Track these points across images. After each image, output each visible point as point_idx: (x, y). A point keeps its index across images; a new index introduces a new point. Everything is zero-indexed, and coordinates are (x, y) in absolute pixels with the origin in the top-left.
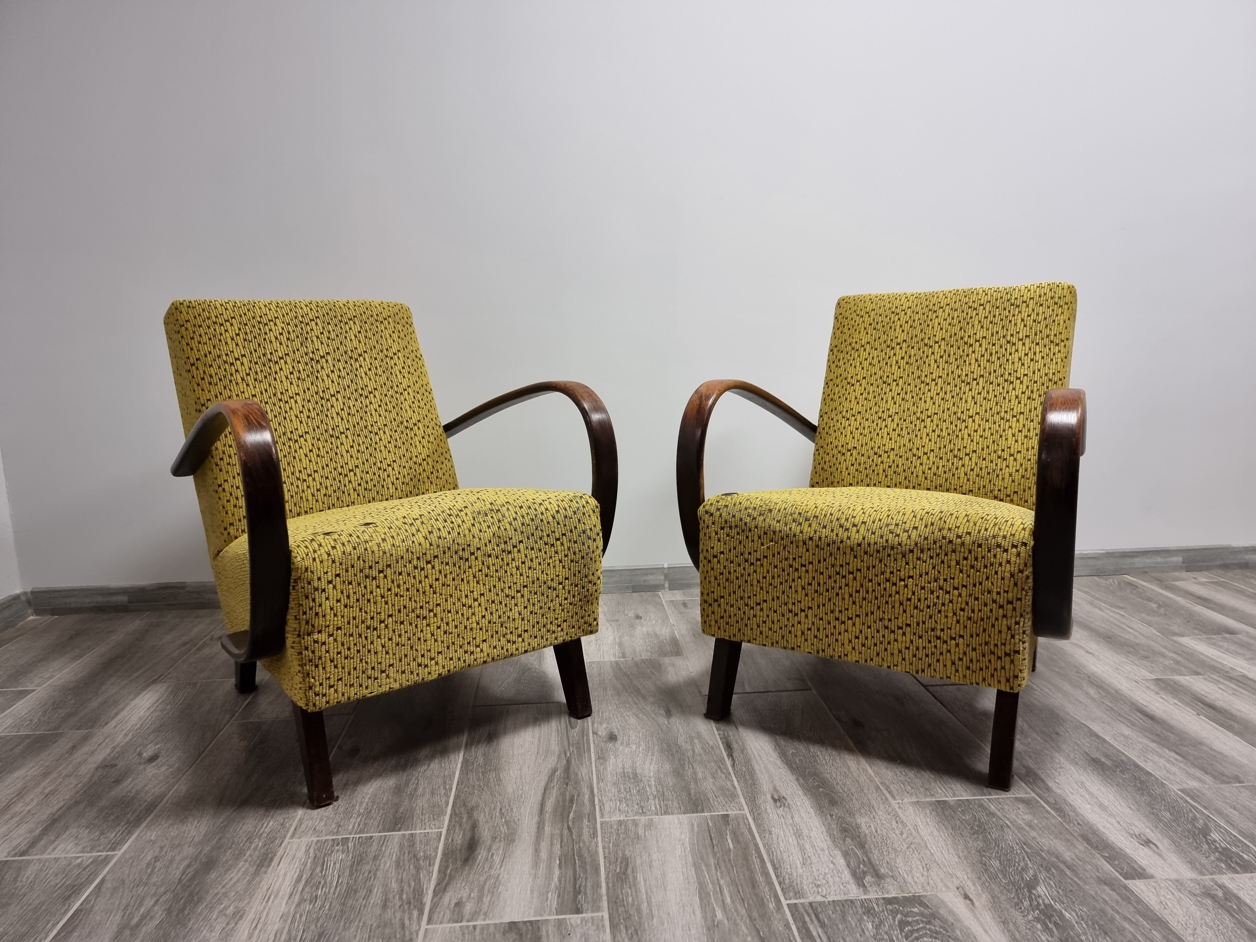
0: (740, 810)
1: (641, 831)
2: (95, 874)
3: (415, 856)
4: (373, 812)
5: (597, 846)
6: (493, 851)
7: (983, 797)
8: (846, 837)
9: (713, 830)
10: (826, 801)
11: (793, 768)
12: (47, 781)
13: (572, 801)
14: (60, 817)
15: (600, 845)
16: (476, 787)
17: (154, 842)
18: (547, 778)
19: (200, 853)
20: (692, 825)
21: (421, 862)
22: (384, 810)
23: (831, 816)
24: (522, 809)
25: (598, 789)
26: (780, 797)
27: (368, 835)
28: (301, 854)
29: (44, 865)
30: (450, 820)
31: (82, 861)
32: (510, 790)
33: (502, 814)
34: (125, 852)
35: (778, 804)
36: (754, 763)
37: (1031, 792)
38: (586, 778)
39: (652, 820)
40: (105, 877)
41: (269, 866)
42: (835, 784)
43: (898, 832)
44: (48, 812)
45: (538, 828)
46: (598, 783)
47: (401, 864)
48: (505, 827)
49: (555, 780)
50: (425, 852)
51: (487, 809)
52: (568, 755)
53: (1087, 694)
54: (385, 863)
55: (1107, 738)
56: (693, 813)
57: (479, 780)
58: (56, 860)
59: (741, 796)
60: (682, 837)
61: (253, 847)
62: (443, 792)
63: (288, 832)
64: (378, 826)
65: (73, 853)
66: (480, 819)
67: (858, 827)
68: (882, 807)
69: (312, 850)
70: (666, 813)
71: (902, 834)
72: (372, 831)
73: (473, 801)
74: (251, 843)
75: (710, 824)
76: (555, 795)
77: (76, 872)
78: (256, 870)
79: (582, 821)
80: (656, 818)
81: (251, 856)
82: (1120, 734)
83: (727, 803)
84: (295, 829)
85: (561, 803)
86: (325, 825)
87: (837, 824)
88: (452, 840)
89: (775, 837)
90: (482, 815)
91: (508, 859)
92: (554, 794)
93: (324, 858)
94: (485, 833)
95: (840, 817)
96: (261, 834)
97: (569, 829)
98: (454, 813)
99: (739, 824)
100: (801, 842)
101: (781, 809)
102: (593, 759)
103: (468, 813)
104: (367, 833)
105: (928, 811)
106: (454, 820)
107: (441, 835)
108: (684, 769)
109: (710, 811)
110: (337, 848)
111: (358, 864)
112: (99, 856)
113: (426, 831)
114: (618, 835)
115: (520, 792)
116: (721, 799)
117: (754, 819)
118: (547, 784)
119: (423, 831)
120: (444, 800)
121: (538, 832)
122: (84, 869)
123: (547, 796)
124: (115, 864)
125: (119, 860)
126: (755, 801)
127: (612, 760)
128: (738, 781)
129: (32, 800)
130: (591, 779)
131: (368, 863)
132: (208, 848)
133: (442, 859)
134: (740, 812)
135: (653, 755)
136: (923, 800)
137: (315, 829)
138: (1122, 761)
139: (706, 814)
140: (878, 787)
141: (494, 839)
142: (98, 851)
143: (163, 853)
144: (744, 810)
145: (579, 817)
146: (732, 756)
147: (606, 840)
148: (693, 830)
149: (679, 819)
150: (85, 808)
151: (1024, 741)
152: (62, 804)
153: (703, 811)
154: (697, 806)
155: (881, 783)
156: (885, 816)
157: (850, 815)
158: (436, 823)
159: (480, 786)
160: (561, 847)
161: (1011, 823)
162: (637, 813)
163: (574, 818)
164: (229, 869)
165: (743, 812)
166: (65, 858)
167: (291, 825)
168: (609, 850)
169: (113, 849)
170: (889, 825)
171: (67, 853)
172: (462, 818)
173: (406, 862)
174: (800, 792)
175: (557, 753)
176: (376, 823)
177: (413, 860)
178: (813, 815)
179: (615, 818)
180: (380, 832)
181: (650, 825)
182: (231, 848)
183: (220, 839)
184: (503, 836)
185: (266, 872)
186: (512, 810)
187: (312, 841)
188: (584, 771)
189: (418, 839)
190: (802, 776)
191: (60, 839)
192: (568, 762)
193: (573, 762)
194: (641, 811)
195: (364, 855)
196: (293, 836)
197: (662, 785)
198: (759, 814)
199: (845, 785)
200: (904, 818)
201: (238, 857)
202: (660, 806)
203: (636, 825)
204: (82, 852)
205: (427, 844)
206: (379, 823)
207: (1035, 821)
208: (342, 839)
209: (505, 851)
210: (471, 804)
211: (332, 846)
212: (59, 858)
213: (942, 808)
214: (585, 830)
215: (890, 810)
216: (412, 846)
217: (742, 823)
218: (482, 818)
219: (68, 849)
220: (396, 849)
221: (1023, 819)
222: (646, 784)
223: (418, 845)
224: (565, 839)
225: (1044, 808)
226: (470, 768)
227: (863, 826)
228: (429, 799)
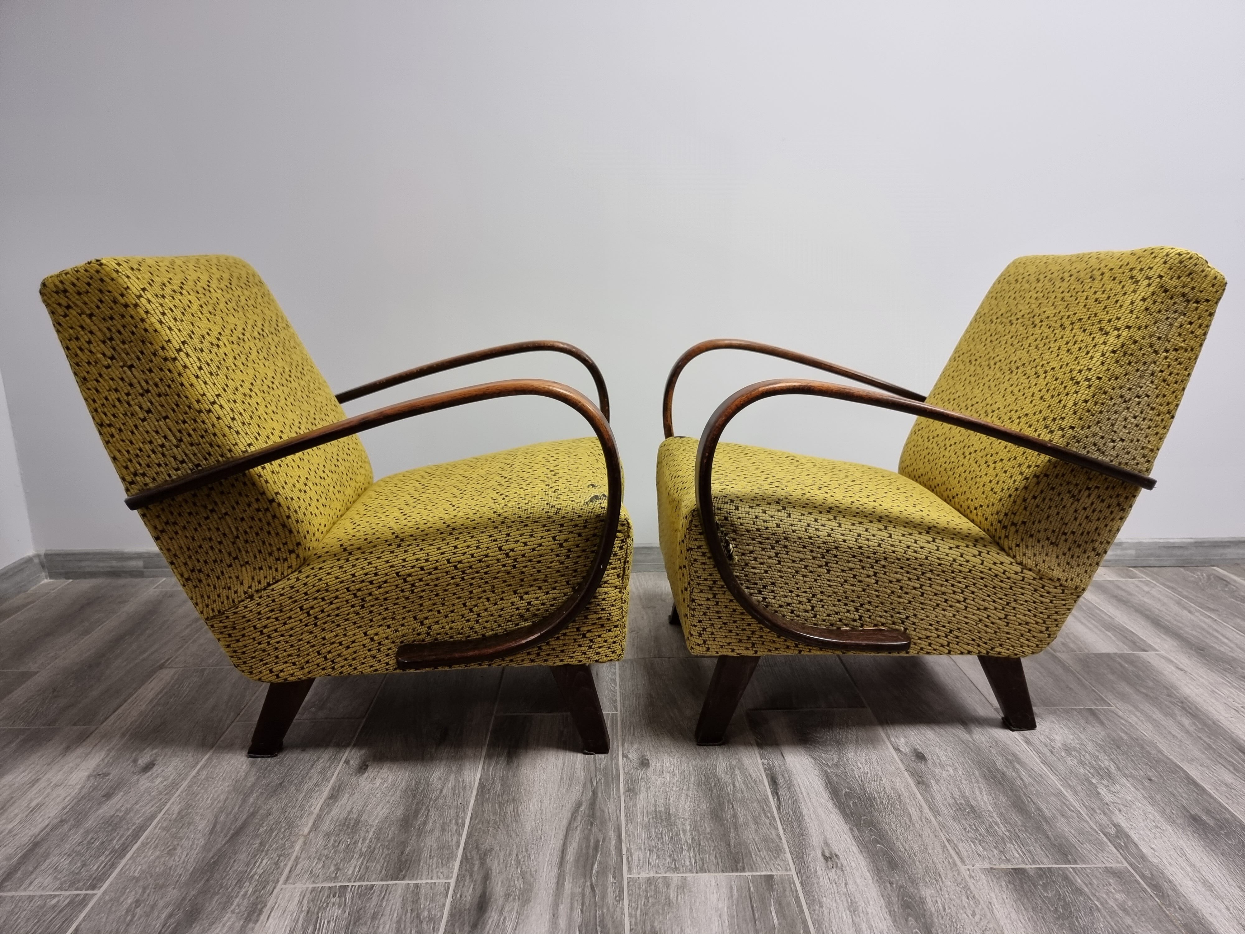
0: (786, 870)
1: (673, 895)
2: (68, 921)
3: (418, 916)
4: (376, 852)
5: (622, 913)
6: (505, 914)
7: (1067, 866)
8: (909, 915)
9: (755, 898)
10: (885, 863)
11: (846, 814)
13: (596, 848)
14: (43, 840)
15: (626, 911)
16: (492, 823)
17: (138, 880)
18: (570, 814)
19: (184, 899)
20: (731, 889)
21: (425, 926)
22: (388, 849)
23: (891, 884)
24: (541, 857)
25: (626, 833)
26: (831, 854)
27: (369, 883)
28: (293, 906)
29: (16, 906)
30: (460, 868)
31: (59, 901)
32: (528, 829)
33: (518, 862)
34: (105, 892)
35: (830, 863)
36: (802, 805)
37: (1123, 861)
38: (613, 817)
39: (685, 879)
40: (80, 925)
41: (257, 921)
42: (894, 838)
43: (969, 912)
44: (31, 833)
45: (557, 883)
46: (627, 825)
47: (403, 926)
48: (521, 881)
49: (579, 818)
50: (429, 911)
51: (502, 854)
52: (595, 784)
53: (1181, 726)
54: (385, 923)
55: (1207, 787)
56: (733, 871)
57: (495, 814)
58: (31, 898)
59: (787, 850)
60: (720, 906)
61: (242, 893)
62: (455, 828)
63: (281, 874)
64: (381, 872)
65: (50, 889)
66: (494, 868)
67: (922, 901)
68: (950, 874)
69: (305, 902)
70: (702, 870)
71: (974, 914)
72: (374, 877)
73: (488, 842)
74: (241, 888)
75: (752, 889)
76: (577, 838)
77: (49, 917)
78: (242, 926)
79: (607, 877)
80: (689, 875)
81: (239, 905)
82: (1222, 782)
83: (771, 859)
84: (290, 871)
85: (584, 851)
86: (323, 866)
87: (898, 897)
88: (461, 896)
89: (826, 911)
90: (496, 862)
91: (521, 926)
93: (318, 913)
94: (498, 889)
95: (901, 887)
96: (252, 877)
97: (592, 887)
98: (465, 858)
99: (785, 890)
100: (857, 920)
101: (833, 870)
102: (622, 791)
103: (480, 859)
104: (367, 881)
105: (1004, 884)
106: (464, 868)
107: (449, 888)
108: (722, 810)
109: (752, 870)
110: (333, 900)
111: (355, 923)
112: (78, 895)
113: (433, 881)
114: (647, 898)
115: (540, 832)
116: (764, 853)
117: (802, 884)
118: (570, 824)
119: (429, 881)
120: (454, 839)
121: (557, 889)
122: (59, 913)
123: (569, 840)
124: (92, 908)
125: (98, 903)
126: (803, 857)
127: (643, 794)
128: (784, 830)
129: (16, 815)
130: (618, 818)
131: (366, 923)
132: (193, 893)
133: (448, 922)
134: (786, 873)
135: (688, 789)
136: (997, 866)
137: (311, 873)
138: (1227, 820)
139: (747, 874)
140: (945, 846)
141: (507, 896)
142: (77, 889)
143: (146, 895)
144: (790, 870)
145: (603, 871)
146: (777, 794)
147: (634, 905)
148: (732, 896)
149: (716, 880)
150: (70, 830)
151: (1112, 789)
152: (47, 822)
153: (743, 870)
154: (737, 862)
155: (948, 840)
156: (953, 888)
157: (913, 883)
158: (445, 870)
159: (495, 822)
160: (582, 912)
161: (1102, 904)
162: (669, 869)
163: (597, 872)
164: (214, 923)
165: (788, 873)
166: (41, 896)
167: (286, 865)
168: (636, 919)
169: (93, 887)
170: (958, 901)
171: (43, 889)
172: (473, 865)
173: (408, 924)
174: (855, 849)
175: (582, 781)
176: (379, 867)
177: (416, 922)
178: (870, 882)
179: (644, 875)
180: (382, 880)
181: (683, 886)
182: (218, 893)
183: (208, 880)
184: (517, 893)
185: (253, 929)
186: (529, 857)
187: (307, 889)
188: (611, 807)
189: (423, 891)
190: (856, 825)
191: (37, 871)
192: (594, 793)
193: (600, 794)
194: (673, 866)
195: (362, 912)
196: (286, 881)
197: (699, 832)
198: (808, 877)
199: (906, 840)
200: (975, 892)
201: (224, 907)
202: (695, 860)
203: (668, 886)
204: (60, 889)
205: (432, 900)
206: (382, 867)
207: (1130, 903)
208: (340, 887)
209: (519, 914)
210: (484, 847)
211: (328, 897)
212: (34, 896)
213: (1020, 880)
214: (610, 889)
215: (959, 879)
216: (416, 901)
217: (788, 889)
218: (495, 866)
219: (45, 884)
220: (399, 904)
221: (1116, 900)
222: (680, 828)
223: (422, 901)
224: (587, 901)
225: (1139, 883)
226: (487, 796)
227: (928, 900)
228: (439, 838)
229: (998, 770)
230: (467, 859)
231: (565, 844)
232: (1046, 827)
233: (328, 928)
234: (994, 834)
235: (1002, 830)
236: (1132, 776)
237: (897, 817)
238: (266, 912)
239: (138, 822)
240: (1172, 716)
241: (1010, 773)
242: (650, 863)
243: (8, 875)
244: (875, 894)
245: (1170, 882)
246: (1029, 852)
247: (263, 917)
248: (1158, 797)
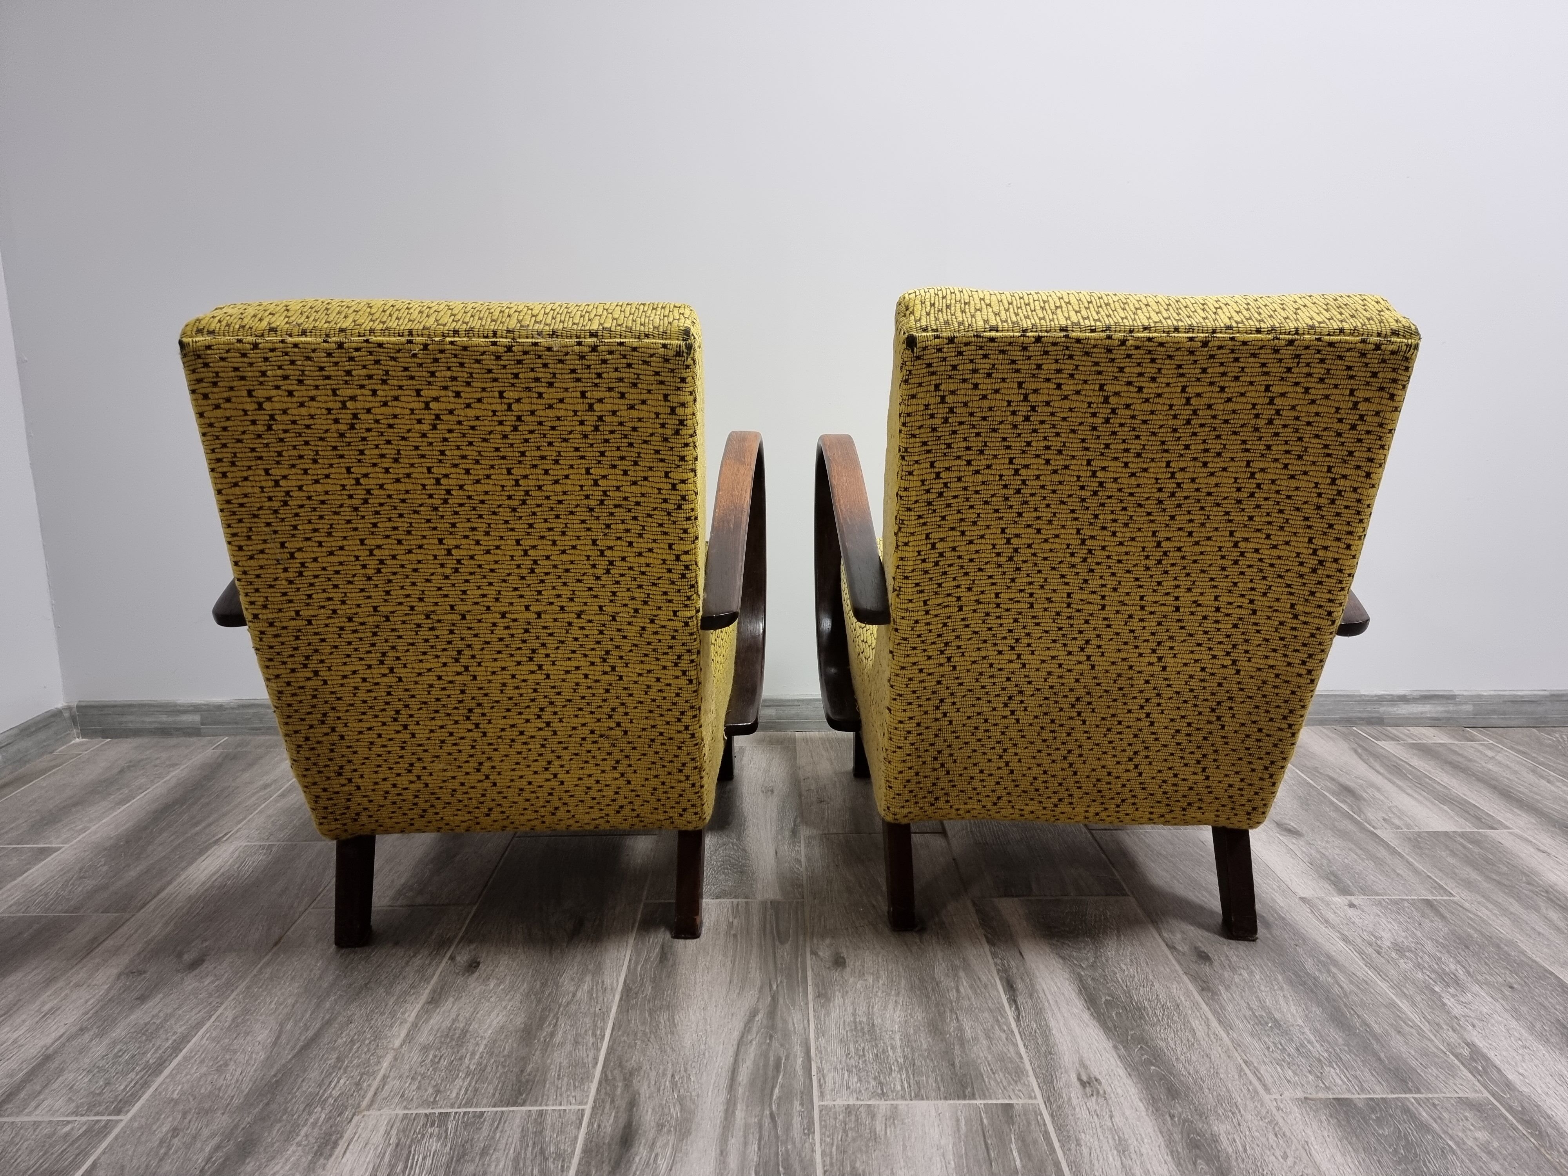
0: (1030, 1097)
1: (879, 1128)
2: (84, 1154)
3: (542, 1151)
4: (488, 1070)
5: (813, 1151)
6: (658, 1150)
7: (1407, 1096)
8: (1197, 1157)
9: (990, 1132)
10: (1163, 1090)
11: (1108, 1028)
12: (49, 993)
13: (777, 1067)
14: (56, 1052)
15: (818, 1148)
16: (640, 1035)
17: (177, 1102)
18: (742, 1025)
19: (236, 1126)
20: (958, 1120)
21: (550, 1164)
22: (504, 1067)
23: (1172, 1117)
24: (704, 1078)
25: (817, 1048)
26: (1090, 1078)
27: (478, 1110)
28: (378, 1138)
29: (17, 1134)
30: (598, 1091)
31: (72, 1129)
32: (687, 1043)
33: (674, 1084)
34: (134, 1118)
35: (1088, 1090)
36: (1049, 1016)
37: (1482, 1089)
38: (799, 1028)
39: (896, 1107)
40: (99, 1158)
41: (331, 1155)
42: (1174, 1059)
43: (1279, 1153)
44: (41, 1044)
45: (726, 1111)
46: (817, 1039)
47: (521, 1165)
48: (678, 1108)
49: (755, 1029)
50: (557, 1145)
51: (653, 1074)
52: (775, 987)
54: (498, 1161)
56: (959, 1099)
57: (644, 1023)
58: (36, 1125)
59: (1031, 1073)
60: (943, 1142)
61: (312, 1120)
62: (592, 1040)
63: (364, 1097)
64: (494, 1095)
65: (62, 1114)
66: (642, 1091)
67: (1215, 1139)
68: (1250, 1105)
69: (394, 1132)
70: (918, 1096)
71: (1285, 1156)
72: (485, 1101)
73: (634, 1059)
74: (310, 1114)
75: (985, 1121)
76: (752, 1055)
77: (58, 1149)
78: (311, 1162)
79: (792, 1104)
80: (901, 1103)
81: (307, 1136)
83: (1009, 1084)
84: (375, 1094)
85: (761, 1072)
86: (419, 1088)
87: (1182, 1133)
88: (599, 1126)
89: (1085, 1151)
90: (646, 1084)
91: (679, 1165)
92: (751, 1053)
93: (410, 1147)
94: (648, 1117)
95: (1186, 1120)
96: (326, 1100)
97: (772, 1117)
98: (605, 1079)
99: (1029, 1124)
100: (1128, 1162)
101: (1094, 1099)
102: (811, 997)
103: (625, 1079)
104: (476, 1106)
105: (1323, 1118)
106: (603, 1091)
107: (583, 1116)
108: (943, 1020)
109: (985, 1098)
110: (430, 1130)
111: (458, 1160)
112: (98, 1121)
113: (562, 1108)
114: (845, 1131)
115: (703, 1047)
116: (1000, 1076)
117: (1052, 1116)
118: (742, 1037)
119: (557, 1108)
120: (591, 1055)
121: (726, 1119)
122: (72, 1144)
123: (741, 1056)
124: (116, 1138)
125: (123, 1132)
126: (1052, 1082)
127: (838, 1000)
128: (1026, 1047)
129: (24, 1021)
130: (806, 1030)
131: (473, 1161)
132: (248, 1120)
133: (581, 1159)
134: (1030, 1102)
135: (898, 994)
136: (1314, 1096)
137: (402, 1096)
139: (978, 1102)
140: (1242, 1070)
141: (660, 1127)
142: (97, 1114)
143: (187, 1121)
144: (1035, 1098)
145: (787, 1097)
146: (1015, 1001)
147: (828, 1140)
148: (959, 1130)
149: (937, 1109)
150: (92, 1040)
151: (1462, 999)
152: (62, 1031)
153: (973, 1097)
154: (964, 1087)
155: (1246, 1062)
156: (1256, 1123)
157: (1201, 1117)
158: (578, 1093)
159: (645, 1034)
160: (759, 1149)
161: (1458, 1145)
162: (874, 1095)
163: (779, 1098)
164: (273, 1158)
165: (1034, 1102)
166: (50, 1122)
167: (369, 1086)
168: (831, 1158)
169: (118, 1111)
170: (1264, 1140)
171: (53, 1114)
172: (615, 1087)
173: (528, 1162)
174: (1121, 1071)
175: (758, 983)
176: (491, 1089)
177: (539, 1158)
178: (1144, 1114)
179: (841, 1102)
180: (494, 1106)
181: (893, 1117)
182: (280, 1120)
183: (268, 1104)
184: (673, 1123)
185: (324, 1166)
186: (689, 1078)
187: (397, 1115)
188: (796, 1018)
189: (549, 1121)
190: (1122, 1042)
191: (47, 1091)
192: (774, 998)
193: (781, 1000)
194: (879, 1091)
195: (468, 1146)
196: (369, 1106)
197: (912, 1048)
198: (1059, 1107)
199: (1189, 1062)
200: (1285, 1129)
201: (288, 1137)
202: (909, 1083)
203: (873, 1116)
204: (75, 1113)
205: (561, 1131)
206: (495, 1089)
207: (1496, 1144)
208: (440, 1114)
209: (676, 1150)
210: (629, 1065)
211: (425, 1126)
212: (41, 1122)
213: (1346, 1113)
214: (796, 1120)
215: (1263, 1112)
216: (539, 1133)
217: (1033, 1123)
218: (644, 1090)
219: (56, 1107)
220: (517, 1136)
221: (1476, 1139)
222: (888, 1043)
223: (548, 1132)
224: (766, 1134)
225: (1506, 1119)
226: (633, 1002)
227: (1223, 1138)
228: (571, 1053)
229: (1308, 974)
230: (607, 1080)
231: (736, 1061)
232: (1376, 1047)
233: (422, 1167)
234: (1307, 1055)
235: (1317, 1049)
236: (1487, 983)
237: (1175, 1032)
238: (342, 1144)
239: (180, 1030)
240: (1537, 909)
241: (1324, 977)
242: (848, 1088)
243: (8, 1096)
244: (1150, 1130)
245: (1549, 1118)
246: (1356, 1077)
247: (339, 1151)
248: (1524, 1009)
